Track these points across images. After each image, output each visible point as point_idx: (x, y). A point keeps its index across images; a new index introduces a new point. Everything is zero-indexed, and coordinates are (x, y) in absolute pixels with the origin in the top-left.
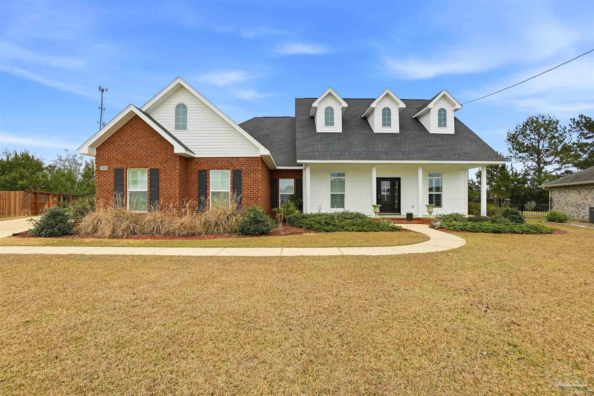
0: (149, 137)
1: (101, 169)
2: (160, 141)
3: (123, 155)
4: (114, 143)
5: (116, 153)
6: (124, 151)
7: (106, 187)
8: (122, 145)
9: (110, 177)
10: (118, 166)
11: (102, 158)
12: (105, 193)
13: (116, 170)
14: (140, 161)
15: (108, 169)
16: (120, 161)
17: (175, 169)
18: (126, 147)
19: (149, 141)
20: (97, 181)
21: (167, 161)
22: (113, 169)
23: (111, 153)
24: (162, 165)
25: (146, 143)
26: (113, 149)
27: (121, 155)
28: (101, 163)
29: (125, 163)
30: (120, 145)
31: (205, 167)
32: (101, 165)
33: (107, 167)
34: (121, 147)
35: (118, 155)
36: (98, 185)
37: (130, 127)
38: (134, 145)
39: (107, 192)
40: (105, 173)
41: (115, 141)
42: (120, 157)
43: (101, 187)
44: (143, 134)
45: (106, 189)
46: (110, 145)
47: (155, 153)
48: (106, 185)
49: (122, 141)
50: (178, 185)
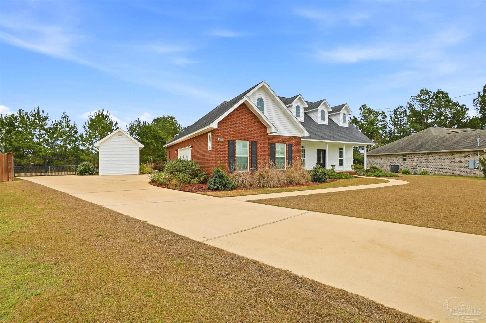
0: (250, 119)
1: (219, 140)
2: (257, 123)
3: (234, 130)
4: (228, 121)
5: (229, 129)
6: (235, 128)
7: (222, 153)
8: (234, 123)
9: (225, 146)
10: (231, 138)
11: (219, 131)
12: (222, 158)
13: (229, 141)
14: (245, 136)
15: (224, 140)
16: (232, 135)
17: (266, 142)
18: (236, 125)
19: (250, 122)
20: (216, 149)
21: (261, 137)
22: (227, 140)
23: (226, 128)
24: (259, 139)
25: (249, 123)
26: (227, 125)
27: (232, 130)
28: (219, 135)
29: (236, 136)
30: (232, 123)
31: (273, 141)
32: (219, 137)
33: (223, 138)
34: (232, 125)
35: (231, 130)
36: (217, 152)
37: (239, 111)
38: (241, 124)
39: (223, 157)
40: (222, 143)
41: (229, 120)
42: (232, 132)
43: (219, 153)
44: (246, 117)
45: (222, 155)
46: (225, 122)
47: (254, 131)
48: (222, 152)
49: (233, 120)
50: (267, 153)
